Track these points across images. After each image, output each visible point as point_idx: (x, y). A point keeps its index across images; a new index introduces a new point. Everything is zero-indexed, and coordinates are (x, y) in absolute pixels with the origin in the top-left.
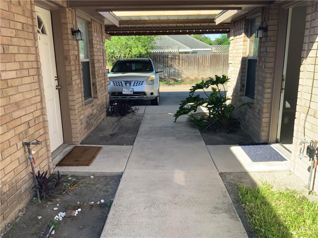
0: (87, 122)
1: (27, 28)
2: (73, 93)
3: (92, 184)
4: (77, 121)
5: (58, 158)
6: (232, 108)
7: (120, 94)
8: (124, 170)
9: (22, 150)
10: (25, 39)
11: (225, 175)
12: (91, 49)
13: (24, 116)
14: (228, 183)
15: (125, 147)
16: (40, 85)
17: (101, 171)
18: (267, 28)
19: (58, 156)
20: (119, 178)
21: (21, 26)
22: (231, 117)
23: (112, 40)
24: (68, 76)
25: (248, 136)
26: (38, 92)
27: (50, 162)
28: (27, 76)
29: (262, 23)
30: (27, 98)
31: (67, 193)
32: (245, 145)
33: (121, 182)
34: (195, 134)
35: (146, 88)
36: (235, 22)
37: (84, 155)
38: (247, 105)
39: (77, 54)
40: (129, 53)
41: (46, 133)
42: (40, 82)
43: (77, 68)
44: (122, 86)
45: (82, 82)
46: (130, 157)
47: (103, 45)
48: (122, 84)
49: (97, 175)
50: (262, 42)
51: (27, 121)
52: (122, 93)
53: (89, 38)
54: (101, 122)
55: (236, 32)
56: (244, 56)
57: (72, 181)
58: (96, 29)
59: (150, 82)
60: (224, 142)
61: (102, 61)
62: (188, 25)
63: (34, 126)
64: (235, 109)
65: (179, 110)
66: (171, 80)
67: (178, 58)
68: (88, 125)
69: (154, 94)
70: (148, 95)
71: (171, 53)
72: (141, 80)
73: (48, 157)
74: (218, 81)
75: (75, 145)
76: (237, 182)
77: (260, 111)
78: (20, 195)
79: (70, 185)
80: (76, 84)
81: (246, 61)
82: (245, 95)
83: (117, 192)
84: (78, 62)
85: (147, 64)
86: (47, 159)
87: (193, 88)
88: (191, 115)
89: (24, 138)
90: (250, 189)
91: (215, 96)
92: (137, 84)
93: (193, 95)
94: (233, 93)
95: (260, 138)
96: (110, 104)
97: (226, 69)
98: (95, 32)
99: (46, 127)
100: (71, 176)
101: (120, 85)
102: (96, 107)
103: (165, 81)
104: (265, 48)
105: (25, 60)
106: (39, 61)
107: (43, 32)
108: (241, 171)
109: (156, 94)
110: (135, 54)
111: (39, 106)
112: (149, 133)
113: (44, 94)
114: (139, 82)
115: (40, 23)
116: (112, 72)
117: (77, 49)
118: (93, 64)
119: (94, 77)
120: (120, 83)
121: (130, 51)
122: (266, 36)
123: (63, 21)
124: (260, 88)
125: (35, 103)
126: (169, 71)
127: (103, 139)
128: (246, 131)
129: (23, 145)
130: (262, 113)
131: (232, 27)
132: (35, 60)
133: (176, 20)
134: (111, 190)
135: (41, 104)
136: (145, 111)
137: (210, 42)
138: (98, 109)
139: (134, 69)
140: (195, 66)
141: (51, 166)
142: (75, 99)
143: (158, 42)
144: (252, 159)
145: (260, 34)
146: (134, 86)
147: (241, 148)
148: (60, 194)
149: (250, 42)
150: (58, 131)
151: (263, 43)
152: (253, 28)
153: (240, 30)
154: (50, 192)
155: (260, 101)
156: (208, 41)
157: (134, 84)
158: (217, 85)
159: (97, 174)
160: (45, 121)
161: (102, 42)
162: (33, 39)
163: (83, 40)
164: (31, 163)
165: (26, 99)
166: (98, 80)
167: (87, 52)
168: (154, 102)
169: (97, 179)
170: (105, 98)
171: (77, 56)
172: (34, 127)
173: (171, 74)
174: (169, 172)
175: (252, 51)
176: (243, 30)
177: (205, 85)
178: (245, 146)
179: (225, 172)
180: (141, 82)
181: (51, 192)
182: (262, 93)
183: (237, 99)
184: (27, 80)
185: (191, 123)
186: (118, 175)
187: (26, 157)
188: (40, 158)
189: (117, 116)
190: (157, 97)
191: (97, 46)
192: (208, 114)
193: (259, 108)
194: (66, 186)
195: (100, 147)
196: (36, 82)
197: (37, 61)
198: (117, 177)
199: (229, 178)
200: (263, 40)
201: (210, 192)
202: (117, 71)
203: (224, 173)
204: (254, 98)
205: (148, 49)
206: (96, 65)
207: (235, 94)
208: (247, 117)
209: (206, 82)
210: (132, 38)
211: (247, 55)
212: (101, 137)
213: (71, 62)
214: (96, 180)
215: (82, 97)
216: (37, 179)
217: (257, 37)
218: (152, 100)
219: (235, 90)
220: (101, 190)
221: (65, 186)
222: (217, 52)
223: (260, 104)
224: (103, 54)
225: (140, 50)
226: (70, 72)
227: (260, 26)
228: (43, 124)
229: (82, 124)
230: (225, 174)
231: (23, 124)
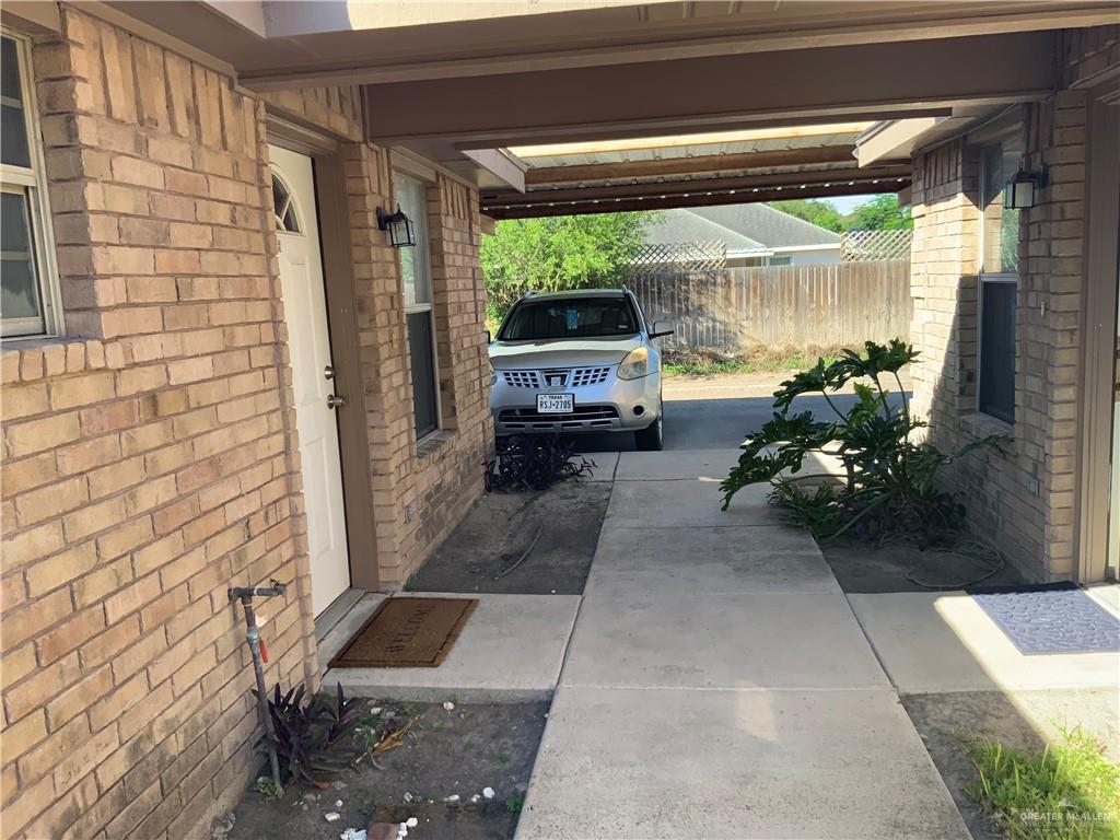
0: (425, 513)
1: (246, 220)
2: (383, 418)
3: (449, 731)
4: (395, 510)
5: (337, 639)
6: (935, 457)
7: (530, 412)
8: (558, 683)
9: (227, 613)
10: (239, 252)
11: (921, 704)
12: (436, 269)
13: (233, 502)
14: (933, 734)
15: (554, 601)
16: (282, 397)
17: (480, 686)
18: (1046, 175)
19: (334, 633)
20: (539, 710)
21: (228, 215)
22: (930, 490)
23: (496, 233)
24: (366, 363)
25: (999, 557)
26: (276, 420)
27: (311, 653)
28: (243, 372)
29: (1027, 156)
30: (244, 441)
31: (367, 761)
32: (991, 592)
33: (550, 725)
34: (801, 553)
35: (616, 392)
36: (926, 157)
37: (417, 628)
38: (988, 446)
39: (395, 289)
40: (555, 273)
41: (300, 556)
42: (282, 386)
43: (395, 337)
44: (536, 386)
45: (411, 381)
46: (575, 636)
47: (475, 256)
48: (534, 380)
49: (467, 698)
50: (1033, 223)
51: (244, 518)
52: (536, 410)
53: (430, 234)
54: (468, 514)
55: (931, 191)
56: (968, 271)
57: (383, 720)
58: (452, 205)
59: (631, 370)
60: (911, 580)
61: (470, 307)
62: (758, 170)
63: (265, 531)
64: (944, 462)
65: (738, 465)
66: (700, 359)
67: (724, 281)
68: (430, 523)
69: (646, 411)
70: (627, 414)
71: (699, 266)
72: (601, 363)
73: (305, 638)
74: (878, 362)
75: (385, 593)
76: (969, 729)
77: (1039, 465)
78: (218, 767)
79: (379, 735)
80: (391, 388)
81: (975, 288)
82: (977, 407)
83: (538, 761)
84: (399, 316)
85: (618, 310)
86: (301, 643)
87: (784, 388)
88: (783, 483)
89: (233, 575)
90: (1019, 757)
91: (867, 416)
92: (586, 377)
93: (785, 411)
94: (934, 403)
95: (1045, 567)
96: (497, 449)
97: (897, 312)
98: (448, 215)
99: (301, 535)
100: (380, 703)
101: (530, 382)
102: (454, 461)
103: (680, 361)
104: (1043, 245)
105: (239, 321)
106: (281, 322)
107: (290, 225)
108: (983, 689)
109: (651, 412)
110: (574, 274)
111: (280, 466)
112: (634, 550)
113: (295, 425)
114: (592, 373)
115: (280, 197)
116: (499, 339)
117: (394, 275)
118: (444, 318)
119: (447, 364)
120: (528, 376)
121: (558, 265)
122: (1046, 203)
123: (351, 186)
124: (1033, 384)
125: (269, 458)
126: (694, 328)
127: (477, 570)
128: (990, 540)
129: (230, 597)
130: (1046, 474)
131: (916, 172)
132: (269, 318)
133: (717, 158)
134: (515, 754)
135: (285, 459)
136: (617, 473)
137: (835, 219)
138: (459, 467)
139: (575, 327)
140: (787, 306)
141: (315, 669)
142: (389, 440)
143: (649, 228)
144: (1018, 644)
145: (1024, 194)
146: (575, 384)
147: (976, 604)
148: (344, 766)
149: (986, 226)
150: (332, 546)
151: (1036, 225)
152: (996, 175)
153: (949, 182)
154: (312, 759)
155: (1038, 433)
156: (828, 216)
157: (577, 378)
158: (875, 378)
159: (464, 695)
160: (297, 516)
161: (472, 244)
162: (264, 251)
163: (414, 245)
164: (254, 656)
165: (241, 446)
166: (458, 369)
167: (424, 279)
168: (646, 438)
169: (468, 714)
170: (480, 428)
171: (396, 297)
172: (262, 535)
173: (702, 339)
174: (717, 691)
175: (997, 254)
176: (960, 182)
177: (829, 375)
178: (991, 597)
179: (923, 692)
180: (601, 372)
181: (317, 757)
182: (1044, 403)
183: (949, 424)
184: (245, 383)
185: (782, 511)
186: (536, 702)
187: (237, 637)
188: (281, 640)
189: (522, 492)
190: (654, 424)
191: (454, 261)
192: (845, 480)
193: (1034, 457)
194: (363, 738)
195: (471, 601)
196: (271, 390)
197: (276, 321)
198: (535, 709)
199: (939, 716)
200: (1036, 214)
201: (869, 765)
202: (517, 336)
203: (919, 696)
204: (1015, 422)
205: (619, 255)
206: (454, 322)
207: (941, 406)
208: (991, 489)
209: (832, 366)
210: (565, 223)
211: (979, 268)
212: (471, 563)
213: (377, 319)
214: (462, 716)
215: (408, 431)
216: (272, 712)
217: (1013, 207)
218: (637, 433)
219: (942, 392)
220: (479, 755)
221: (361, 738)
222: (862, 256)
223: (1037, 442)
224: (474, 285)
225: (592, 260)
226: (374, 349)
227: (1021, 169)
228: (293, 526)
229: (408, 520)
230: (920, 700)
231: (231, 526)
